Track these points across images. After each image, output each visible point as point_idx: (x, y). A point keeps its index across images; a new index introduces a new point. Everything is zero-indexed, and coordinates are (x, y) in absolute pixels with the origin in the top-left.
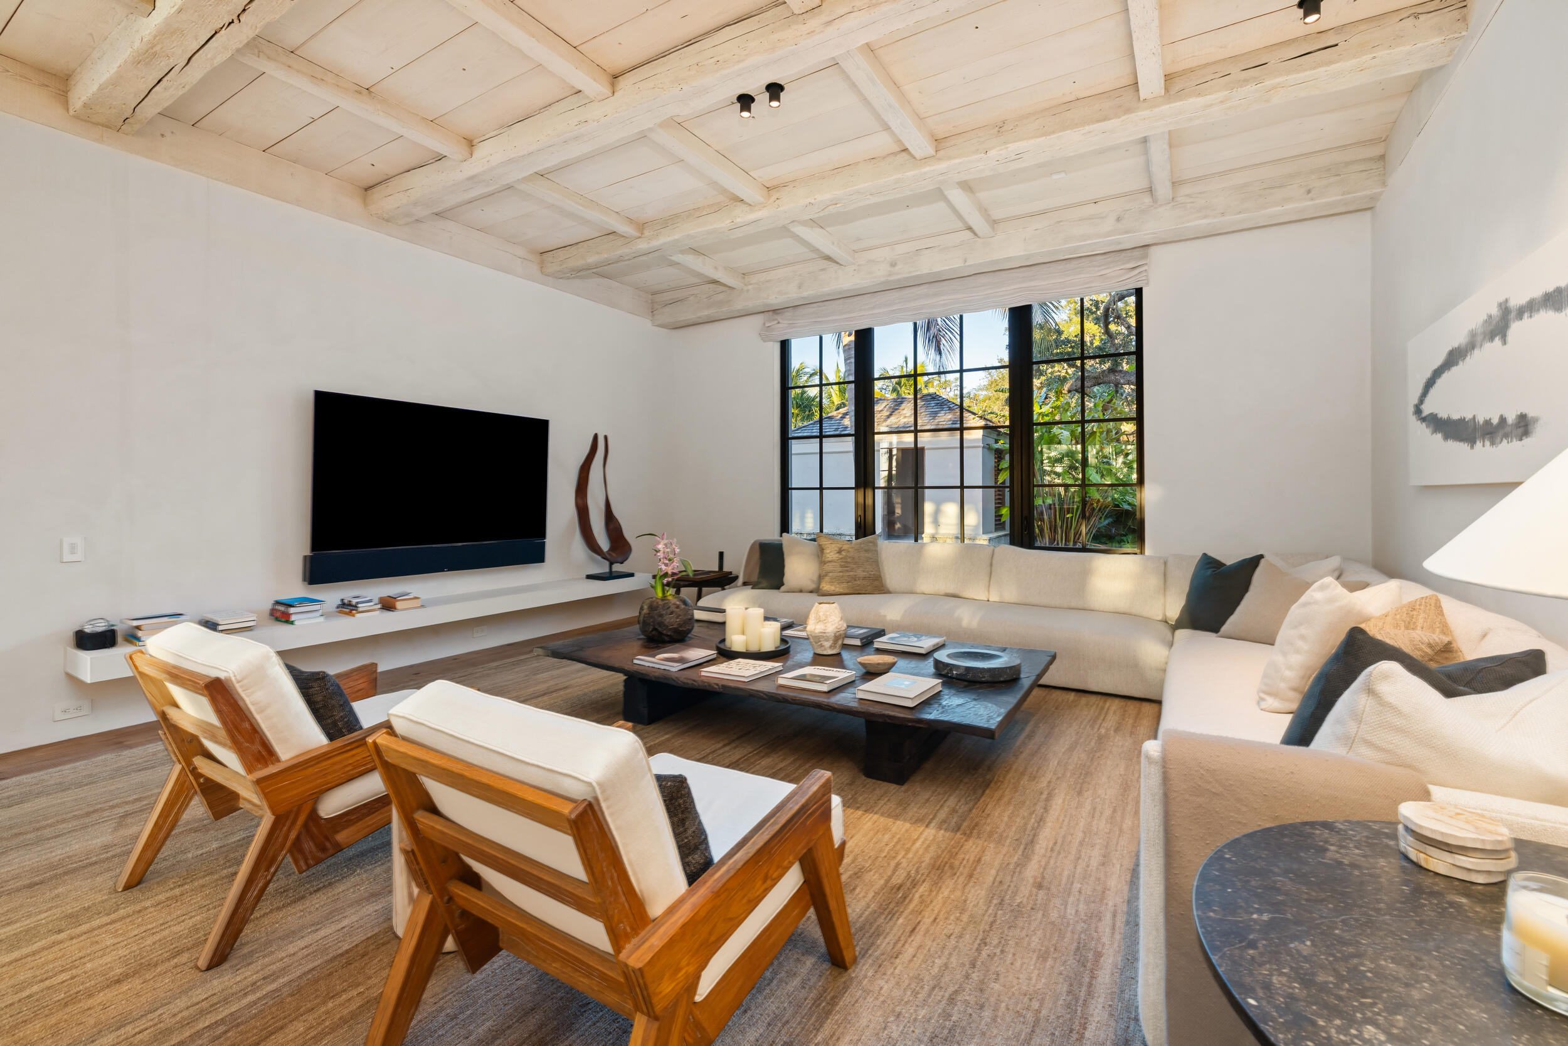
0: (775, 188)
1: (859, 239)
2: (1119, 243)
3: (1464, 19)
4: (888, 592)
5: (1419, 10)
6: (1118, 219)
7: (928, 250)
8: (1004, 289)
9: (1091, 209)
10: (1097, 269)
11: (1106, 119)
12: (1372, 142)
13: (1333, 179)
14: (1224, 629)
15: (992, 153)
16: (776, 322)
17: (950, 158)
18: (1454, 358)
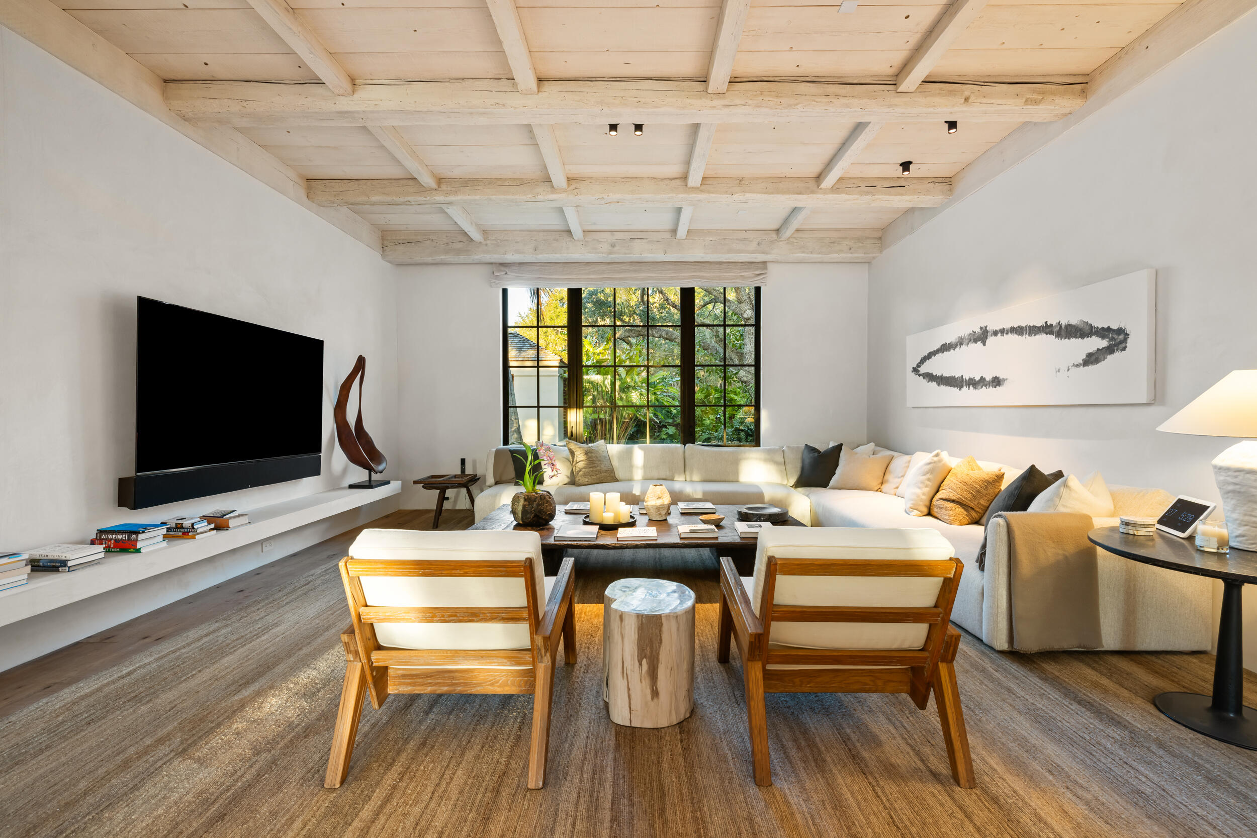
0: (574, 179)
1: (595, 224)
2: (756, 258)
3: (950, 190)
4: (617, 480)
5: (936, 180)
6: (759, 244)
7: (639, 241)
8: (683, 275)
9: (743, 235)
10: (739, 271)
11: (800, 193)
12: (877, 230)
13: (861, 245)
14: (832, 483)
15: (735, 196)
16: (505, 273)
17: (709, 192)
18: (945, 348)
